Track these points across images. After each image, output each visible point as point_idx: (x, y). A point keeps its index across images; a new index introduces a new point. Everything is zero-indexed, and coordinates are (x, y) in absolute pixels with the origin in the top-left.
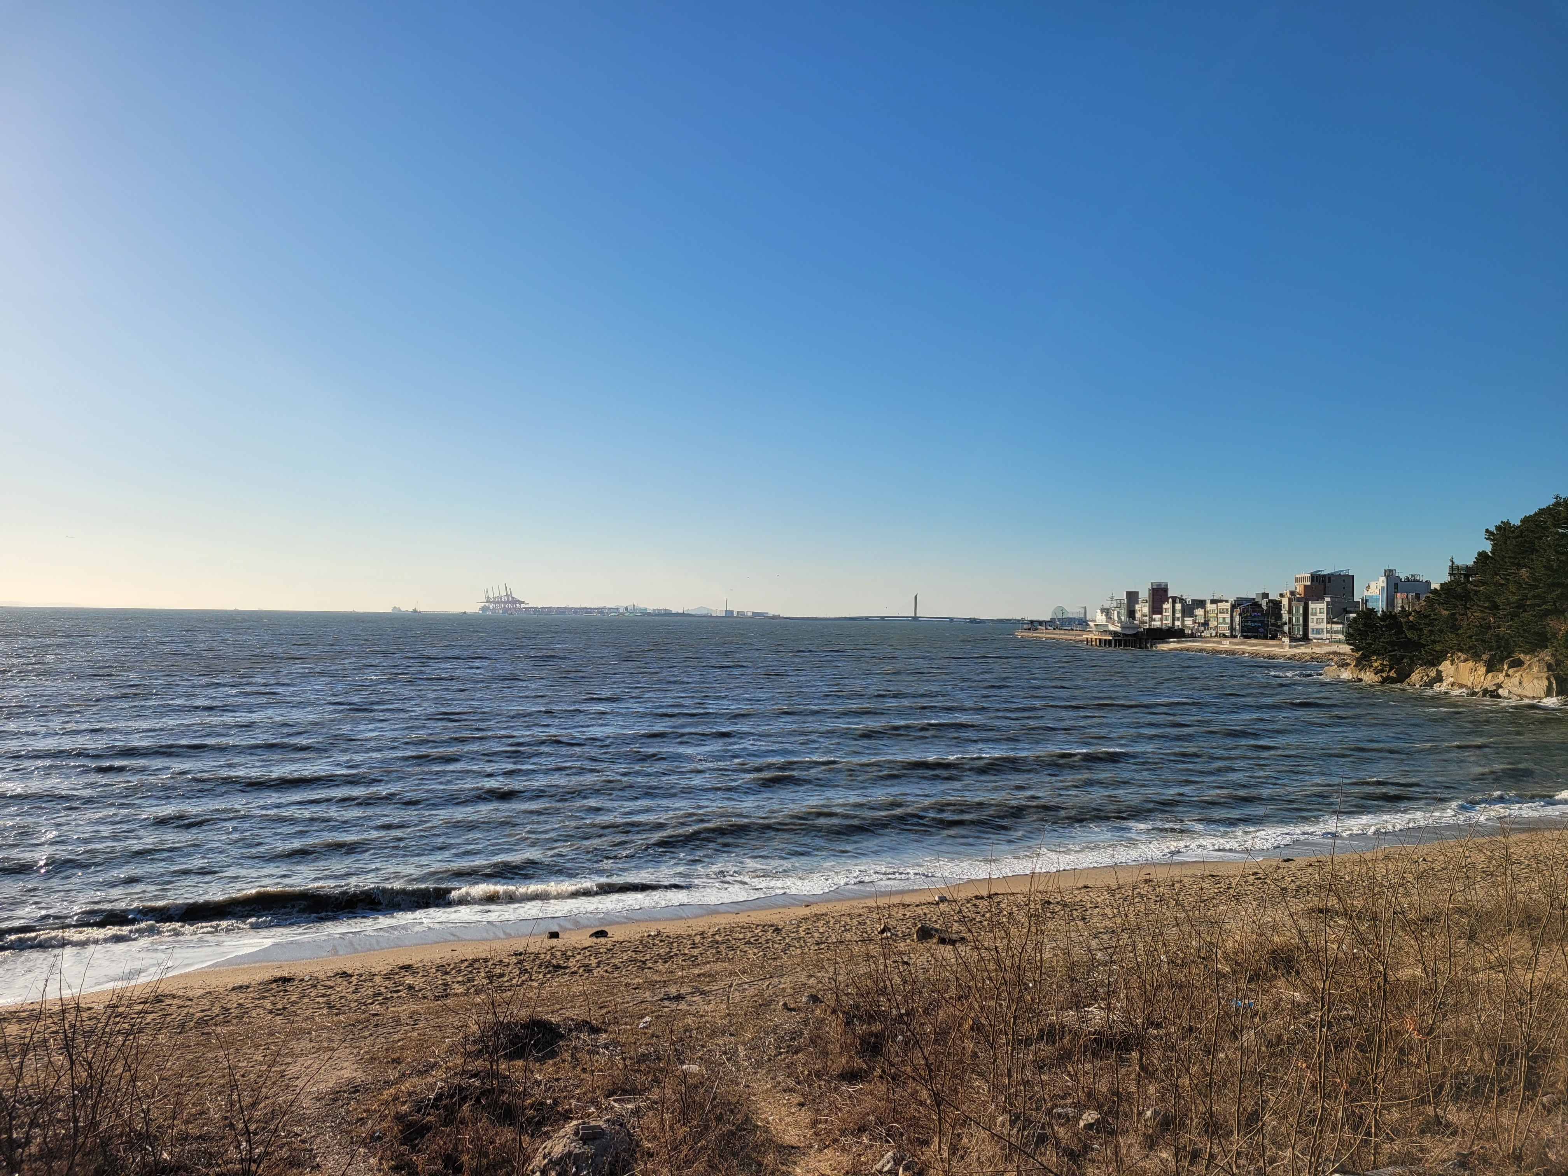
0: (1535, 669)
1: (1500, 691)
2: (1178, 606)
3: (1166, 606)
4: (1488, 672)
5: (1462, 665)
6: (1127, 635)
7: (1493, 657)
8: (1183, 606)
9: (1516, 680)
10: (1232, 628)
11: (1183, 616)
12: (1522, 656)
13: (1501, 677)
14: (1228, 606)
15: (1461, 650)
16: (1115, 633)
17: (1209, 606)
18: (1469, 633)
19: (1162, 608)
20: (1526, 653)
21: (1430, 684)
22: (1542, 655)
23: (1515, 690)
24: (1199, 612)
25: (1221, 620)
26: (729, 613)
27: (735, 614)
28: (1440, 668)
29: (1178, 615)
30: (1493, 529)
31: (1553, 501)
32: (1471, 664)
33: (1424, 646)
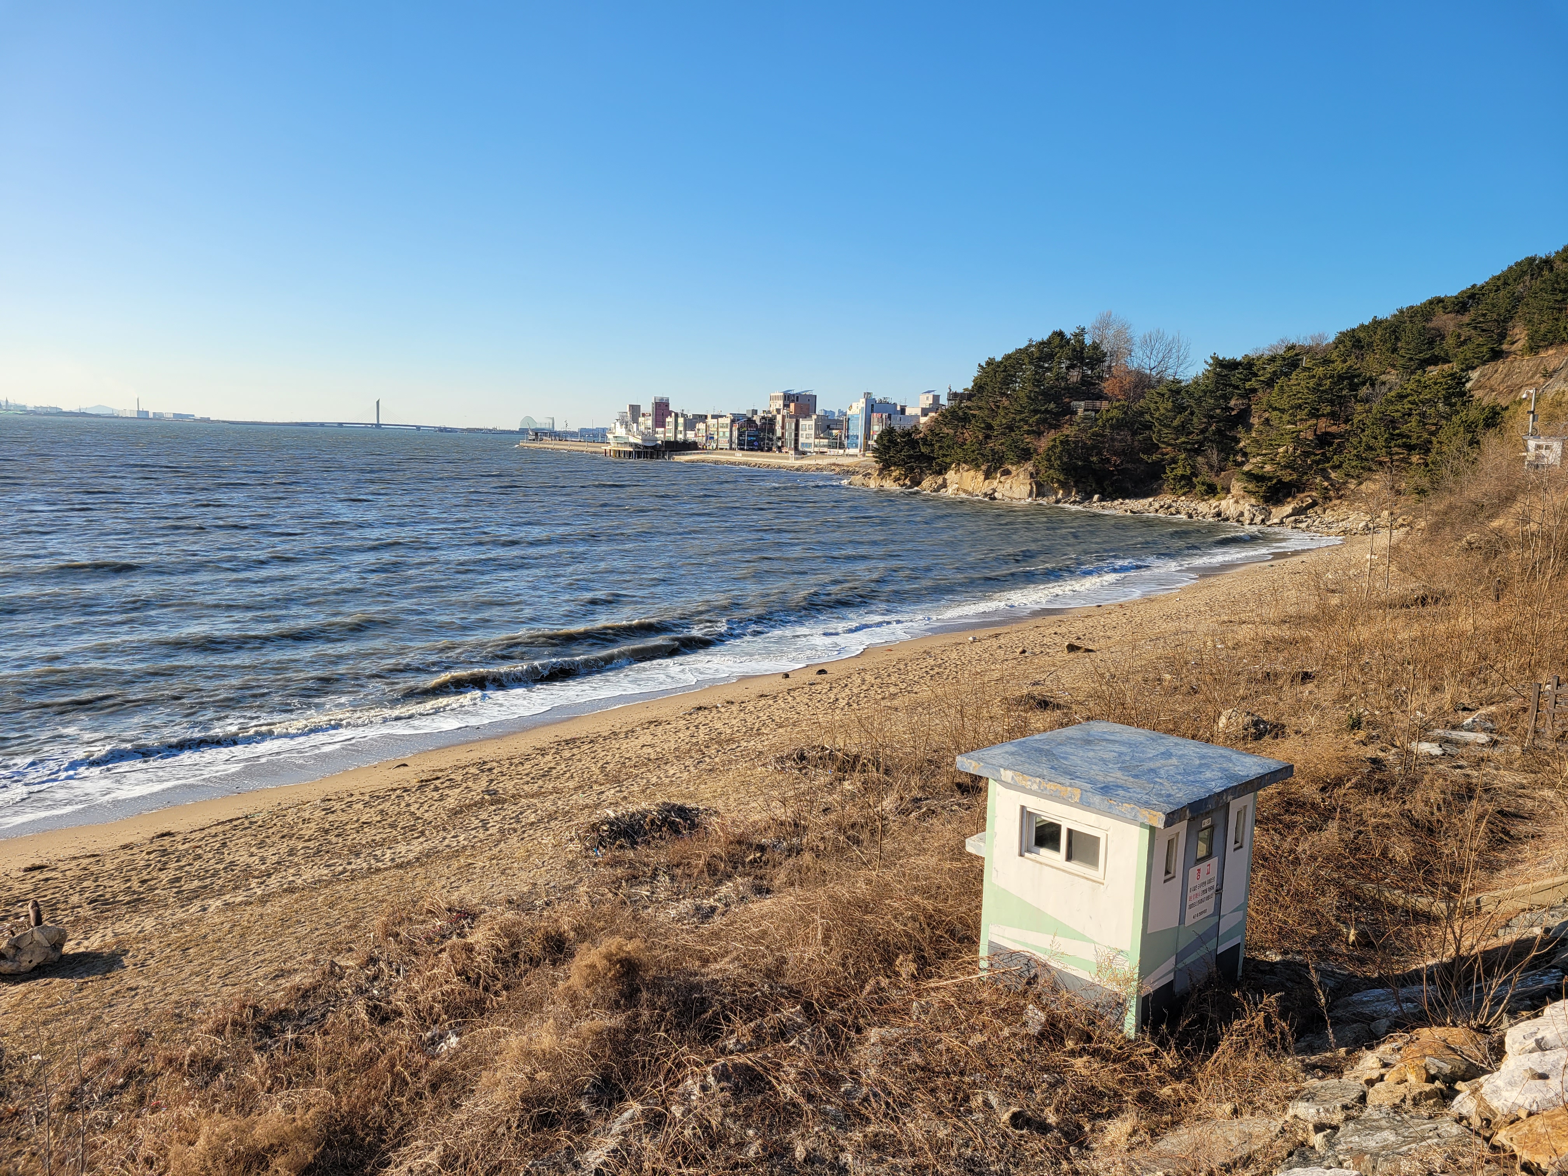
0: (1021, 477)
1: (996, 495)
2: (681, 420)
3: (668, 419)
4: (985, 479)
5: (965, 474)
6: (646, 447)
7: (990, 467)
8: (685, 420)
9: (1007, 486)
10: (731, 442)
11: (685, 430)
12: (1010, 467)
13: (995, 483)
14: (728, 421)
15: (965, 462)
16: (636, 445)
17: (710, 421)
18: (973, 448)
19: (664, 422)
20: (1012, 464)
21: (937, 490)
22: (1026, 466)
23: (1007, 493)
24: (701, 426)
25: (721, 434)
26: (143, 415)
27: (151, 416)
28: (947, 476)
29: (681, 428)
30: (984, 364)
31: (1026, 343)
32: (972, 473)
33: (935, 459)
